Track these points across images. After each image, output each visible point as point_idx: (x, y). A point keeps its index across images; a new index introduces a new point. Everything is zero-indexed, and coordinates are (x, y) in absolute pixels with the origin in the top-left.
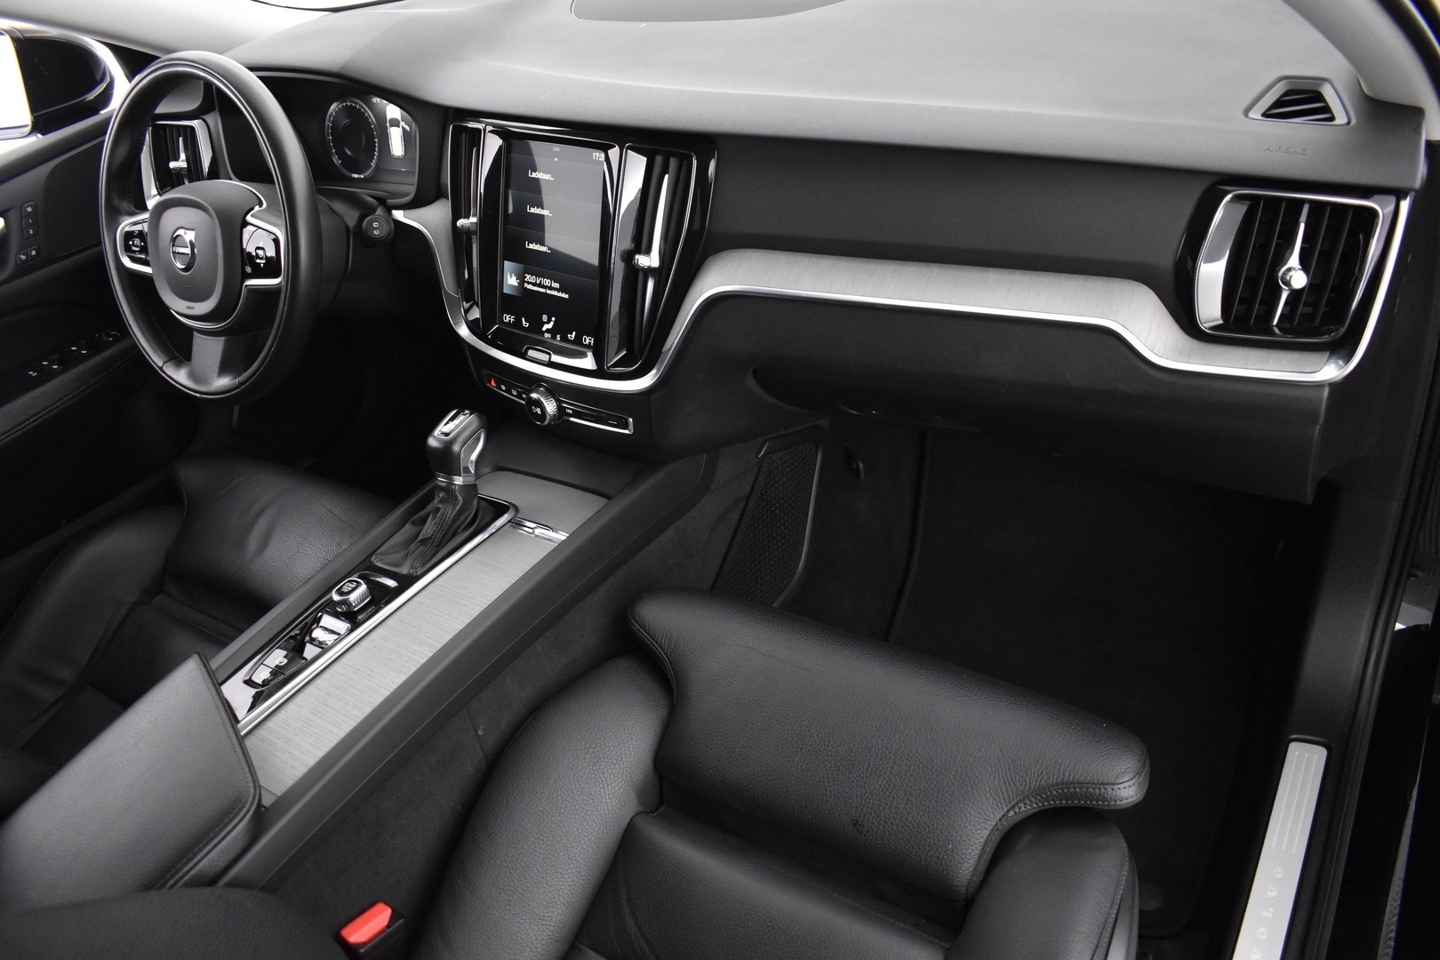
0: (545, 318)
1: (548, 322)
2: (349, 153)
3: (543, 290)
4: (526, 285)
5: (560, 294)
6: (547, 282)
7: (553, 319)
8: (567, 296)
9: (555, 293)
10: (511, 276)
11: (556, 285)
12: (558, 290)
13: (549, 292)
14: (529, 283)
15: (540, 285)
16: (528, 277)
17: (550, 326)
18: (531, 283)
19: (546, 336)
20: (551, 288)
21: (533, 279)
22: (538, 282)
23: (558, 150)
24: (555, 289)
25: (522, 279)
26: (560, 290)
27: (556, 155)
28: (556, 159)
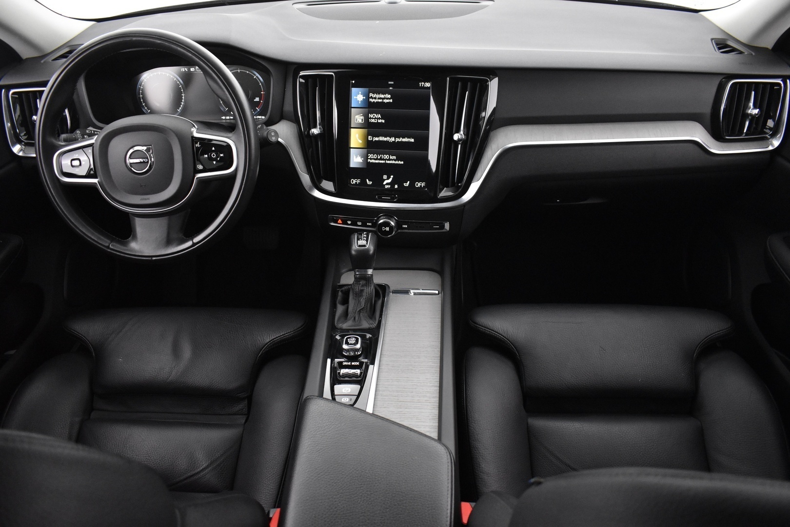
0: (385, 177)
1: (388, 179)
3: (383, 162)
4: (369, 160)
5: (397, 162)
6: (386, 157)
7: (392, 176)
8: (402, 163)
9: (393, 162)
10: (356, 156)
11: (394, 157)
12: (395, 160)
13: (388, 162)
14: (371, 159)
15: (381, 159)
16: (370, 156)
17: (389, 181)
18: (373, 159)
19: (387, 187)
20: (389, 160)
21: (375, 156)
22: (379, 158)
23: (392, 83)
24: (392, 160)
25: (366, 158)
26: (397, 160)
27: (391, 86)
28: (391, 88)
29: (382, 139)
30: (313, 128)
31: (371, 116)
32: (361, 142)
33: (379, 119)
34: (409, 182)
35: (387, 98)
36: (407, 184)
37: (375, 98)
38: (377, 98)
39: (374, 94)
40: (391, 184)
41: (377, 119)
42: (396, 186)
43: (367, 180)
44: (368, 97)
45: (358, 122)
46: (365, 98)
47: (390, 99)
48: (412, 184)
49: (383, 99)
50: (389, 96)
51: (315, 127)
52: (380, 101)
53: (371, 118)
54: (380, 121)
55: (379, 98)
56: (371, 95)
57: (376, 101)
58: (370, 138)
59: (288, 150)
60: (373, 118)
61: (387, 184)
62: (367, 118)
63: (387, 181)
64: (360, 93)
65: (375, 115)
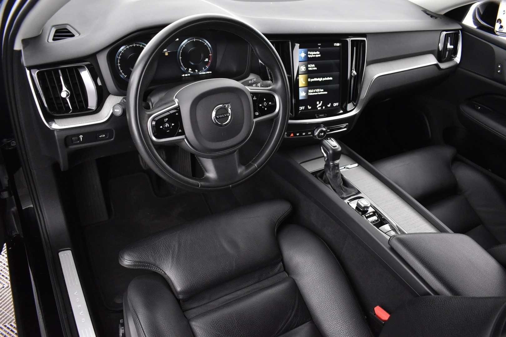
0: (318, 103)
1: (320, 103)
2: (192, 64)
3: (317, 94)
4: (309, 94)
6: (318, 90)
7: (322, 102)
8: (327, 93)
10: (302, 92)
11: (322, 90)
12: (323, 92)
14: (310, 93)
15: (315, 92)
16: (310, 91)
18: (311, 92)
19: (319, 109)
20: (320, 92)
21: (312, 91)
22: (314, 91)
23: (320, 44)
24: (321, 92)
25: (307, 92)
26: (324, 91)
27: (319, 46)
28: (319, 48)
29: (315, 79)
31: (309, 66)
32: (304, 83)
33: (314, 67)
34: (330, 104)
35: (317, 54)
36: (329, 106)
37: (311, 55)
38: (312, 54)
39: (310, 52)
40: (321, 107)
41: (313, 67)
42: (324, 107)
43: (308, 106)
44: (307, 55)
45: (302, 70)
46: (305, 55)
47: (319, 54)
48: (332, 105)
49: (315, 55)
50: (319, 53)
52: (314, 56)
53: (309, 67)
54: (314, 69)
55: (313, 55)
56: (309, 53)
57: (311, 56)
58: (309, 80)
60: (310, 67)
61: (319, 107)
62: (307, 68)
63: (319, 105)
64: (303, 52)
65: (311, 65)
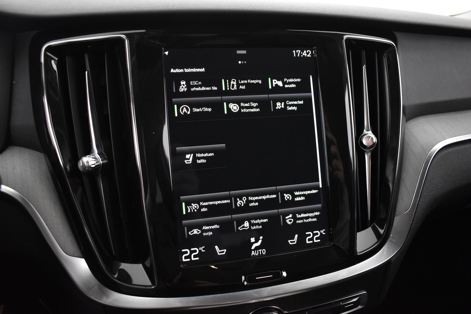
7: (261, 238)
23: (244, 52)
30: (85, 155)
43: (216, 247)
51: (88, 151)
59: (29, 210)
